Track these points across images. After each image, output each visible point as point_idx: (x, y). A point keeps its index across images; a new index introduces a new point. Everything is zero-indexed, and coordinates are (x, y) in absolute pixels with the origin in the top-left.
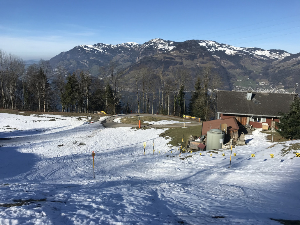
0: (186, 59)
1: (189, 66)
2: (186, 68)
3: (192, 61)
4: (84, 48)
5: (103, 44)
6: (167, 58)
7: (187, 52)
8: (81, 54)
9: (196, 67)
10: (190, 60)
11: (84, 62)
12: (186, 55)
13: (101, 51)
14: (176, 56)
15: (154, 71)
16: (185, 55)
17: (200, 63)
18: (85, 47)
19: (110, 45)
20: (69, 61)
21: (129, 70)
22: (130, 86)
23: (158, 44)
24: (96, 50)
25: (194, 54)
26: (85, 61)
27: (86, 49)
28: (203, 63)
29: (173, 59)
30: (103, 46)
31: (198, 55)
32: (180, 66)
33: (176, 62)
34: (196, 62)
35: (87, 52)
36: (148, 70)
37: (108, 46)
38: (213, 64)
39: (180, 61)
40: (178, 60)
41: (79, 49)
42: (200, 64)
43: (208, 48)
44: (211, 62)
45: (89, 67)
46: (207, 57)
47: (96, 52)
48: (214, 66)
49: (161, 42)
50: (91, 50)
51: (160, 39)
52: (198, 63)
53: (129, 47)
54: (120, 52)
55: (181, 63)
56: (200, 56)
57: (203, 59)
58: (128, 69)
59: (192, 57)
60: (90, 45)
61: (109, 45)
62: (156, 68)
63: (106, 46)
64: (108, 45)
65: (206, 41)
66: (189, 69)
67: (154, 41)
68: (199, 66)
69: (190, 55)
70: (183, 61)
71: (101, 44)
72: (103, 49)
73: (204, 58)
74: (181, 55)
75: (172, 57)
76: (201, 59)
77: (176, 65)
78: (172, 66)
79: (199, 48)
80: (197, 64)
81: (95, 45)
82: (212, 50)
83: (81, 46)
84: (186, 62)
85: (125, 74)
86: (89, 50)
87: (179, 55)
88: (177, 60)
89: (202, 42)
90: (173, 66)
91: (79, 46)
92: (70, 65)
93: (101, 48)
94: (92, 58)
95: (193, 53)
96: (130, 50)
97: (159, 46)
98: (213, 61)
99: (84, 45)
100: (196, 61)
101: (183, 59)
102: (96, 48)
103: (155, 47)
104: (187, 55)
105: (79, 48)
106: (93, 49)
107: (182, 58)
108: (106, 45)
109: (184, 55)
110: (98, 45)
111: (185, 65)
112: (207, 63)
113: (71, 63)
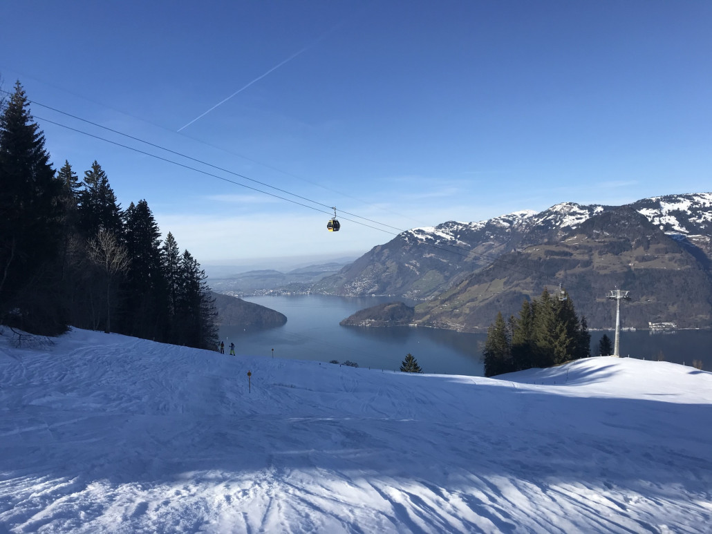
0: (601, 253)
1: (605, 268)
2: (599, 273)
3: (616, 256)
4: (416, 236)
5: (455, 223)
6: (553, 253)
7: (606, 237)
8: (408, 248)
9: (626, 270)
10: (609, 254)
11: (411, 264)
12: (602, 244)
13: (448, 237)
14: (576, 248)
15: (517, 285)
16: (599, 242)
17: (637, 259)
18: (420, 231)
19: (470, 224)
20: (384, 263)
21: (468, 284)
22: (461, 319)
23: (565, 215)
24: (439, 237)
25: (622, 240)
26: (414, 262)
27: (420, 236)
28: (644, 259)
29: (566, 254)
30: (455, 227)
31: (633, 241)
32: (583, 270)
33: (574, 260)
34: (629, 258)
35: (420, 242)
36: (505, 283)
37: (466, 226)
38: (670, 260)
39: (586, 257)
40: (579, 257)
41: (407, 239)
42: (637, 262)
43: (691, 216)
44: (667, 256)
45: (420, 274)
46: (658, 243)
47: (438, 241)
48: (676, 265)
49: (572, 211)
50: (429, 237)
51: (570, 204)
52: (633, 259)
53: (509, 225)
54: (488, 238)
55: (588, 263)
56: (639, 243)
57: (645, 249)
58: (467, 281)
59: (617, 248)
60: (428, 228)
61: (468, 224)
62: (525, 278)
63: (460, 227)
64: (465, 223)
65: (696, 195)
66: (605, 275)
67: (558, 208)
68: (633, 268)
69: (611, 243)
70: (592, 257)
71: (452, 222)
72: (455, 233)
73: (648, 248)
74: (589, 245)
75: (567, 250)
76: (640, 251)
77: (574, 267)
78: (562, 272)
79: (638, 225)
80: (629, 262)
81: (440, 227)
82: (705, 218)
83: (410, 231)
84: (598, 261)
85: (459, 293)
86: (424, 238)
87: (586, 244)
88: (577, 256)
89: (682, 199)
90: (566, 270)
91: (407, 232)
92: (385, 271)
93: (451, 232)
94: (428, 256)
95: (621, 238)
96: (508, 232)
97: (564, 220)
98: (673, 253)
99: (417, 229)
100: (625, 256)
101: (593, 252)
102: (439, 233)
103: (556, 222)
104: (604, 242)
105: (406, 236)
106: (433, 235)
107: (591, 251)
108: (462, 223)
109: (598, 244)
110: (447, 224)
111: (595, 266)
112: (655, 258)
113: (388, 268)
